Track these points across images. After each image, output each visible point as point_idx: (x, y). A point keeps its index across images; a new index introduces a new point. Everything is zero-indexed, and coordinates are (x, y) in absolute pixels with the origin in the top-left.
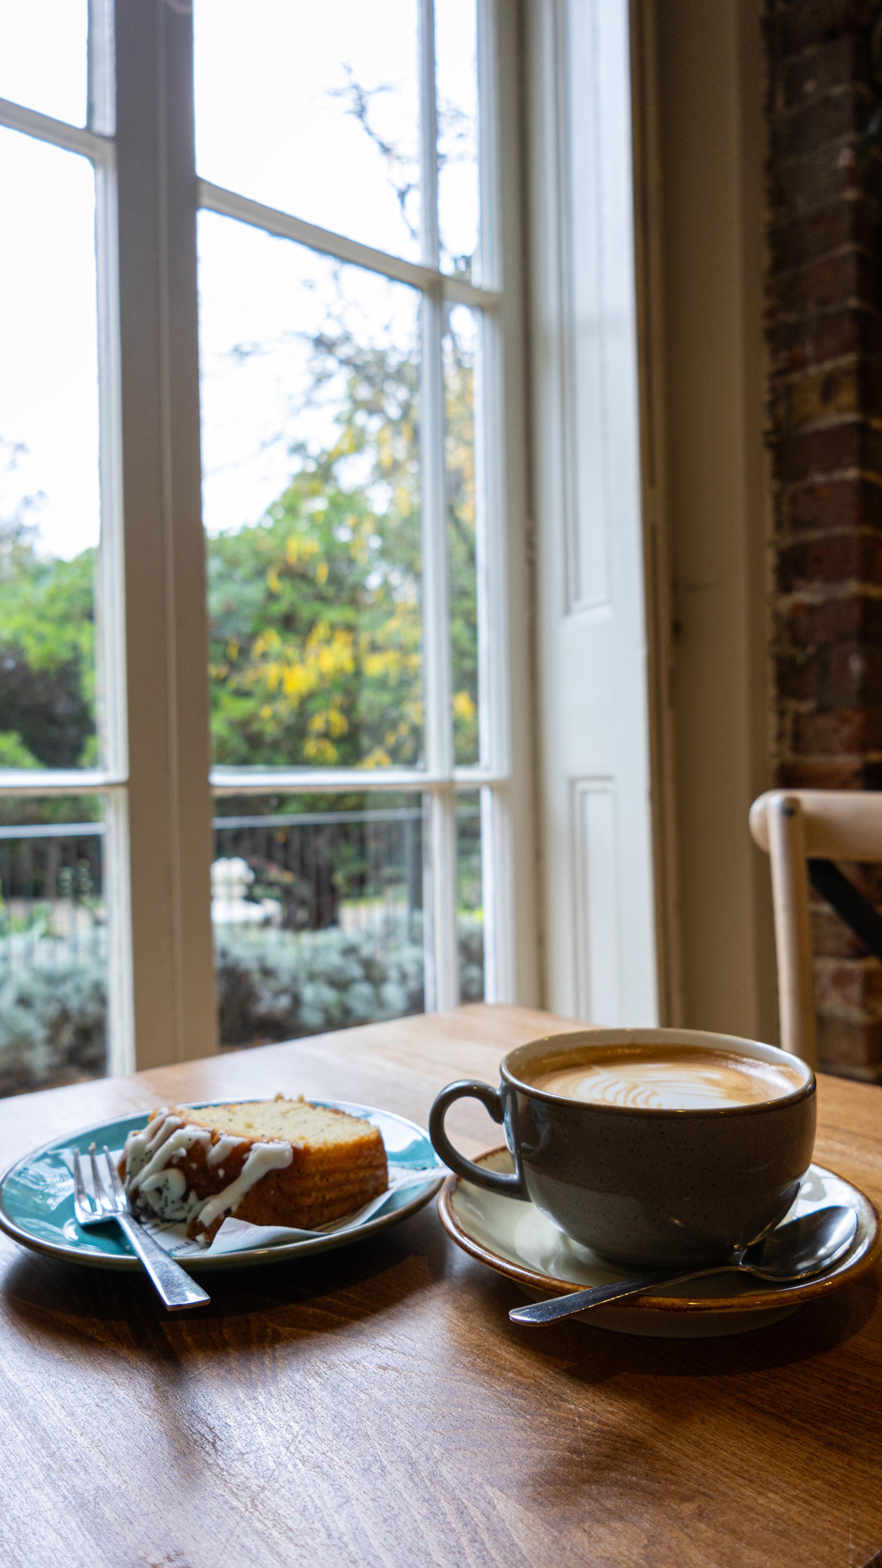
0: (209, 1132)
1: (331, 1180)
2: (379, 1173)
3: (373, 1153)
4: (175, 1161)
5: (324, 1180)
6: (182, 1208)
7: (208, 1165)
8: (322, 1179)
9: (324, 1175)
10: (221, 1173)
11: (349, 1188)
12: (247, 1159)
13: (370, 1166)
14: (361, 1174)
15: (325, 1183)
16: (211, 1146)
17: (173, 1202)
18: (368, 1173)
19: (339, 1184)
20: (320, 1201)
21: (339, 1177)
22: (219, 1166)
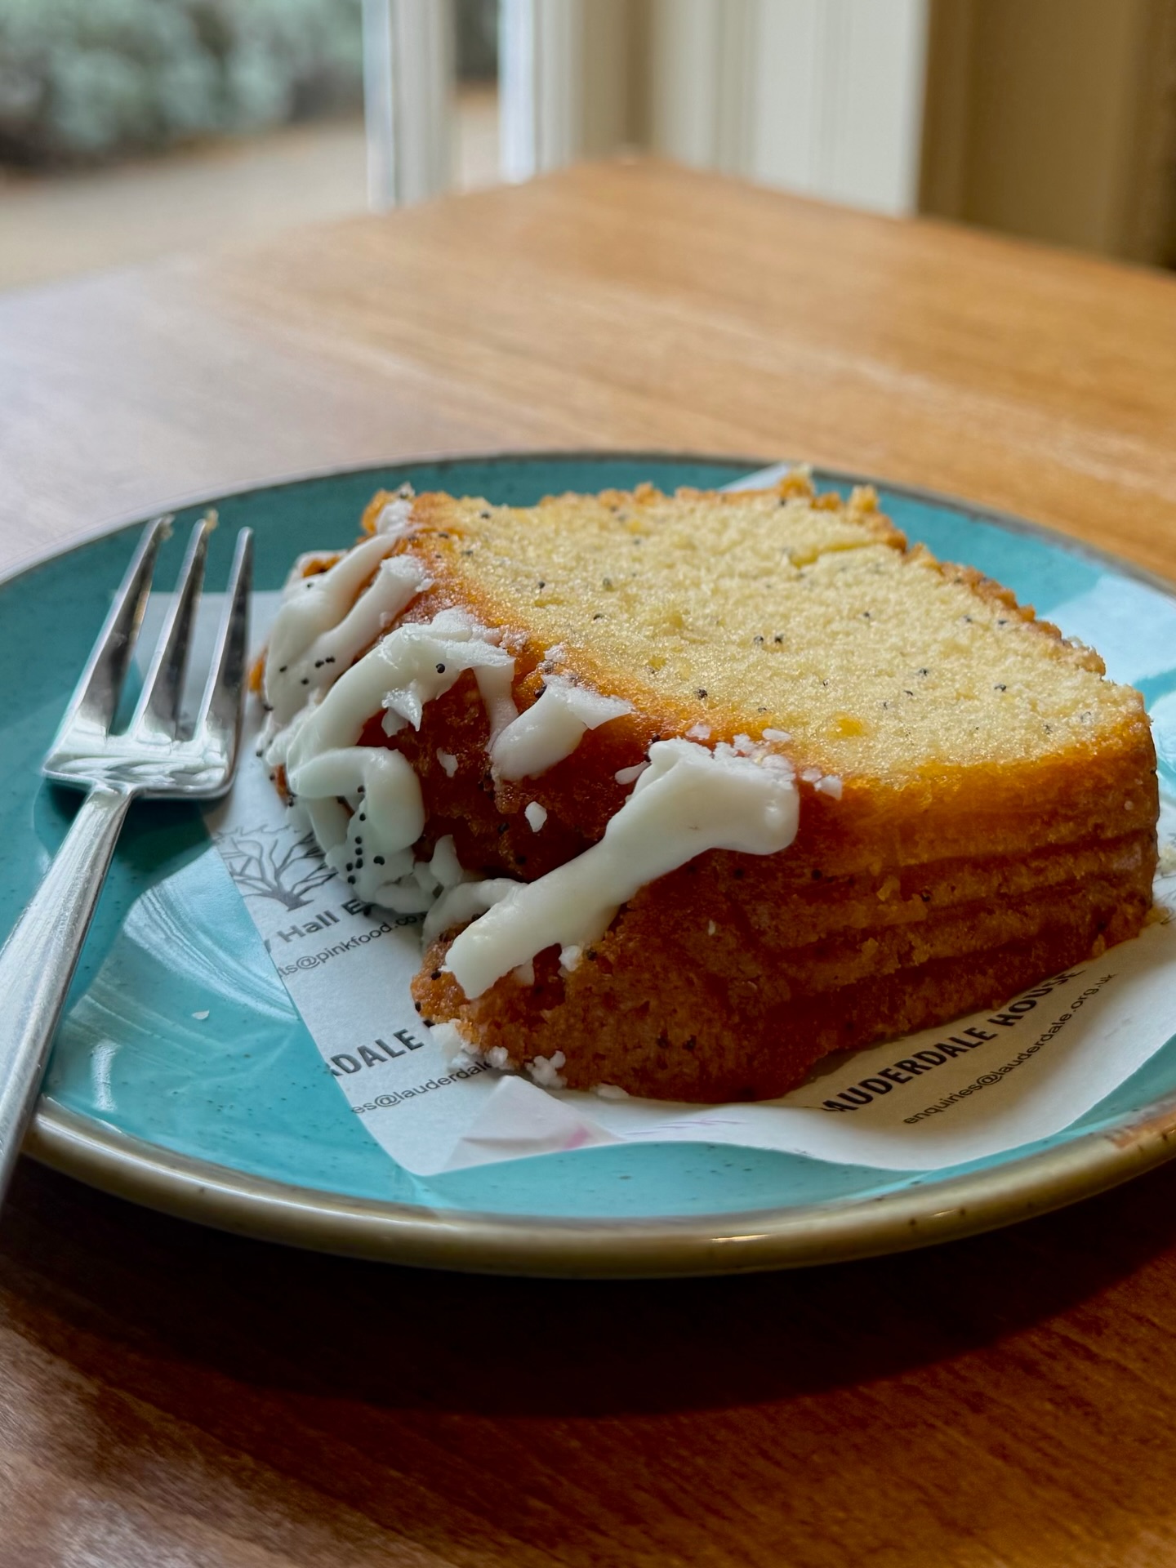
0: (511, 651)
1: (942, 895)
2: (1121, 863)
3: (1110, 800)
4: (390, 728)
5: (916, 900)
6: (413, 882)
7: (495, 773)
8: (905, 894)
9: (912, 882)
10: (535, 815)
11: (1007, 923)
12: (629, 789)
13: (1093, 842)
14: (1055, 874)
15: (917, 909)
16: (508, 707)
17: (379, 860)
18: (1082, 867)
19: (973, 909)
20: (891, 967)
21: (971, 886)
22: (532, 786)
